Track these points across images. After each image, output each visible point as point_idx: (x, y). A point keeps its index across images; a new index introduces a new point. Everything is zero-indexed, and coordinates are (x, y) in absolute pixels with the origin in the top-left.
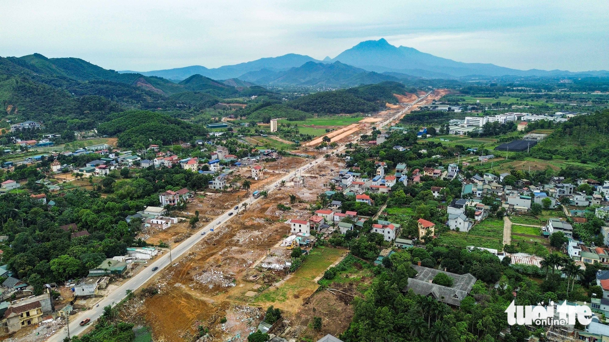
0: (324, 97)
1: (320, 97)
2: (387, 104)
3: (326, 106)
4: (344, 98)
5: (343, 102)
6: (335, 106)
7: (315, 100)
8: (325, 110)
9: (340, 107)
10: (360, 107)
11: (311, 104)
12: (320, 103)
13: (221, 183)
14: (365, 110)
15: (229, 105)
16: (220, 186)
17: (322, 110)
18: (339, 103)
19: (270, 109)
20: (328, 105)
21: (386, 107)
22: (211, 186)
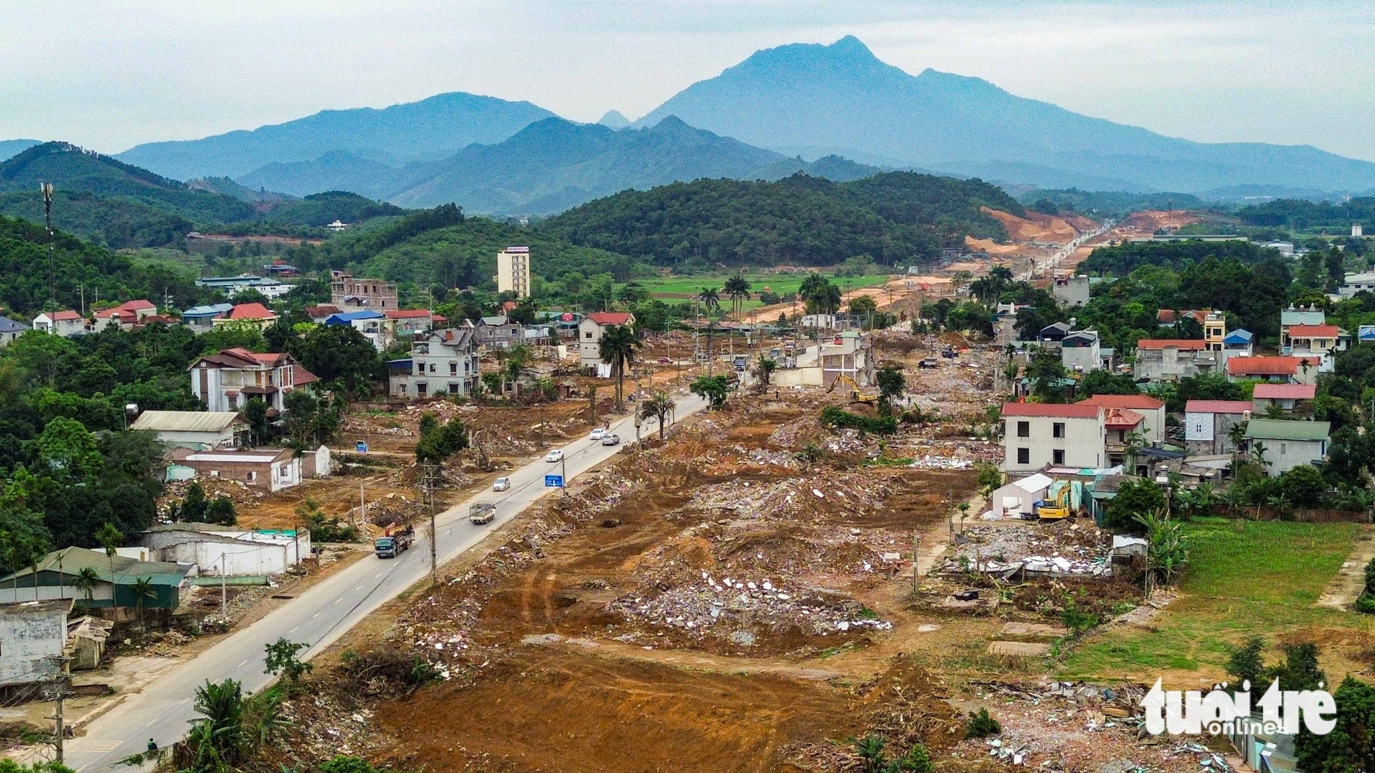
0: (697, 198)
1: (675, 197)
2: (969, 240)
3: (705, 233)
4: (789, 201)
5: (784, 214)
6: (752, 232)
7: (652, 209)
8: (705, 253)
9: (774, 235)
10: (862, 240)
11: (638, 225)
12: (677, 221)
13: (461, 361)
14: (886, 252)
15: (241, 240)
16: (454, 380)
17: (689, 252)
18: (768, 219)
19: (458, 237)
20: (717, 227)
21: (966, 250)
22: (403, 380)
